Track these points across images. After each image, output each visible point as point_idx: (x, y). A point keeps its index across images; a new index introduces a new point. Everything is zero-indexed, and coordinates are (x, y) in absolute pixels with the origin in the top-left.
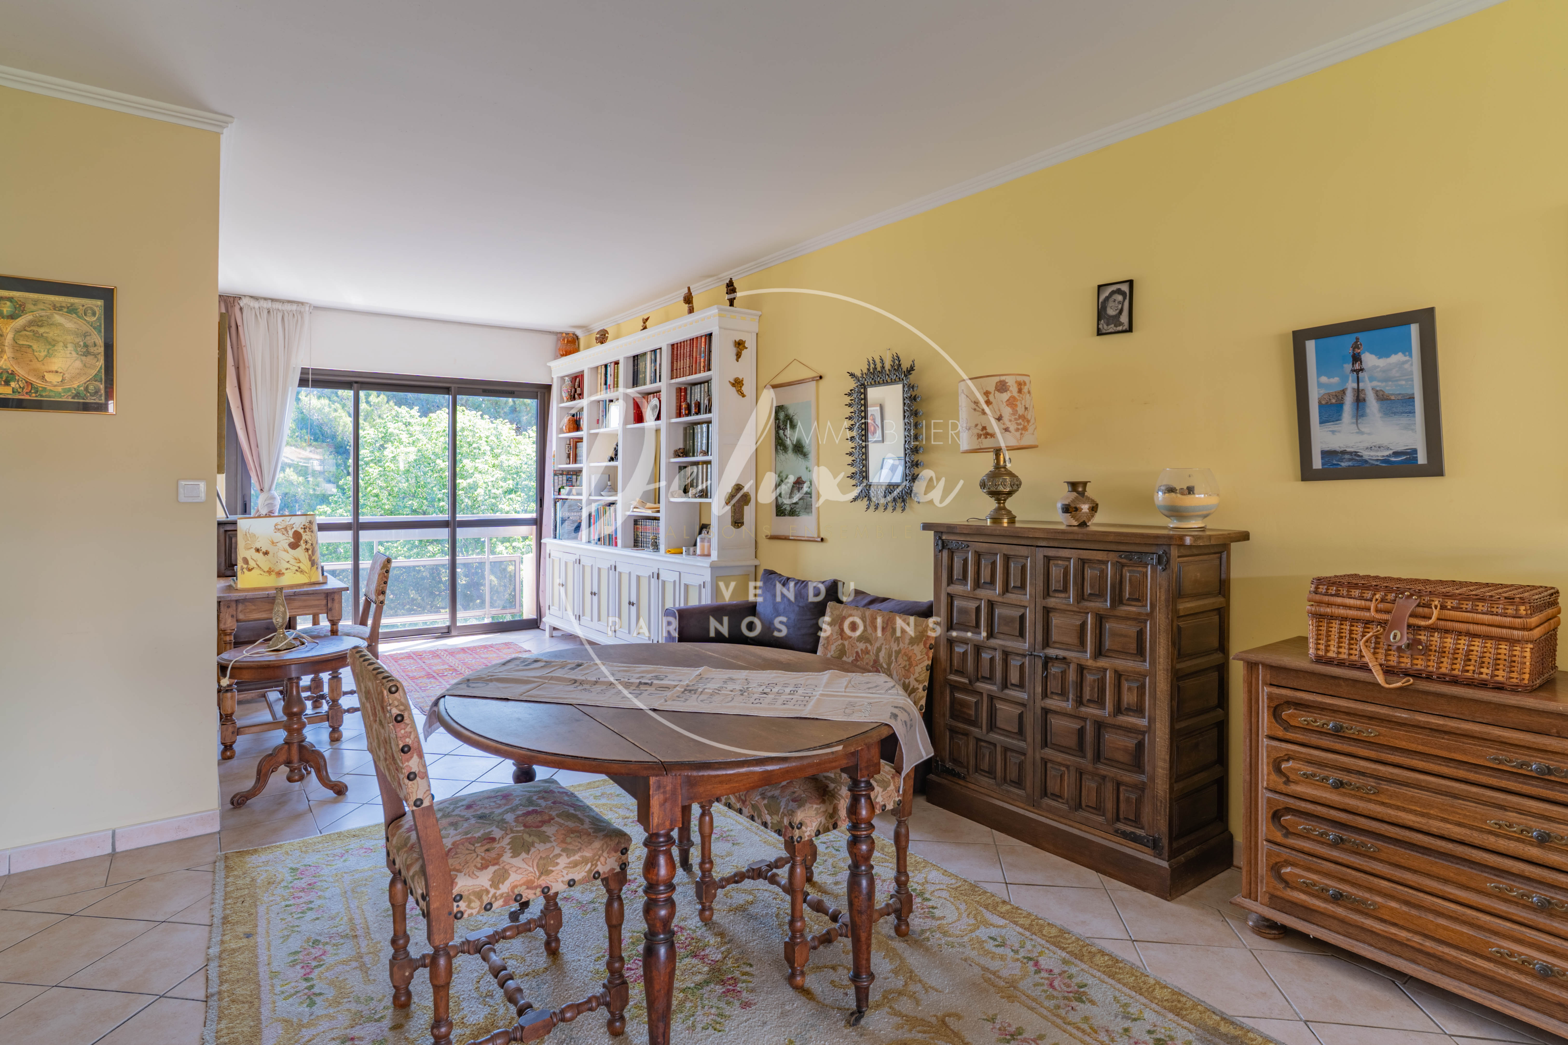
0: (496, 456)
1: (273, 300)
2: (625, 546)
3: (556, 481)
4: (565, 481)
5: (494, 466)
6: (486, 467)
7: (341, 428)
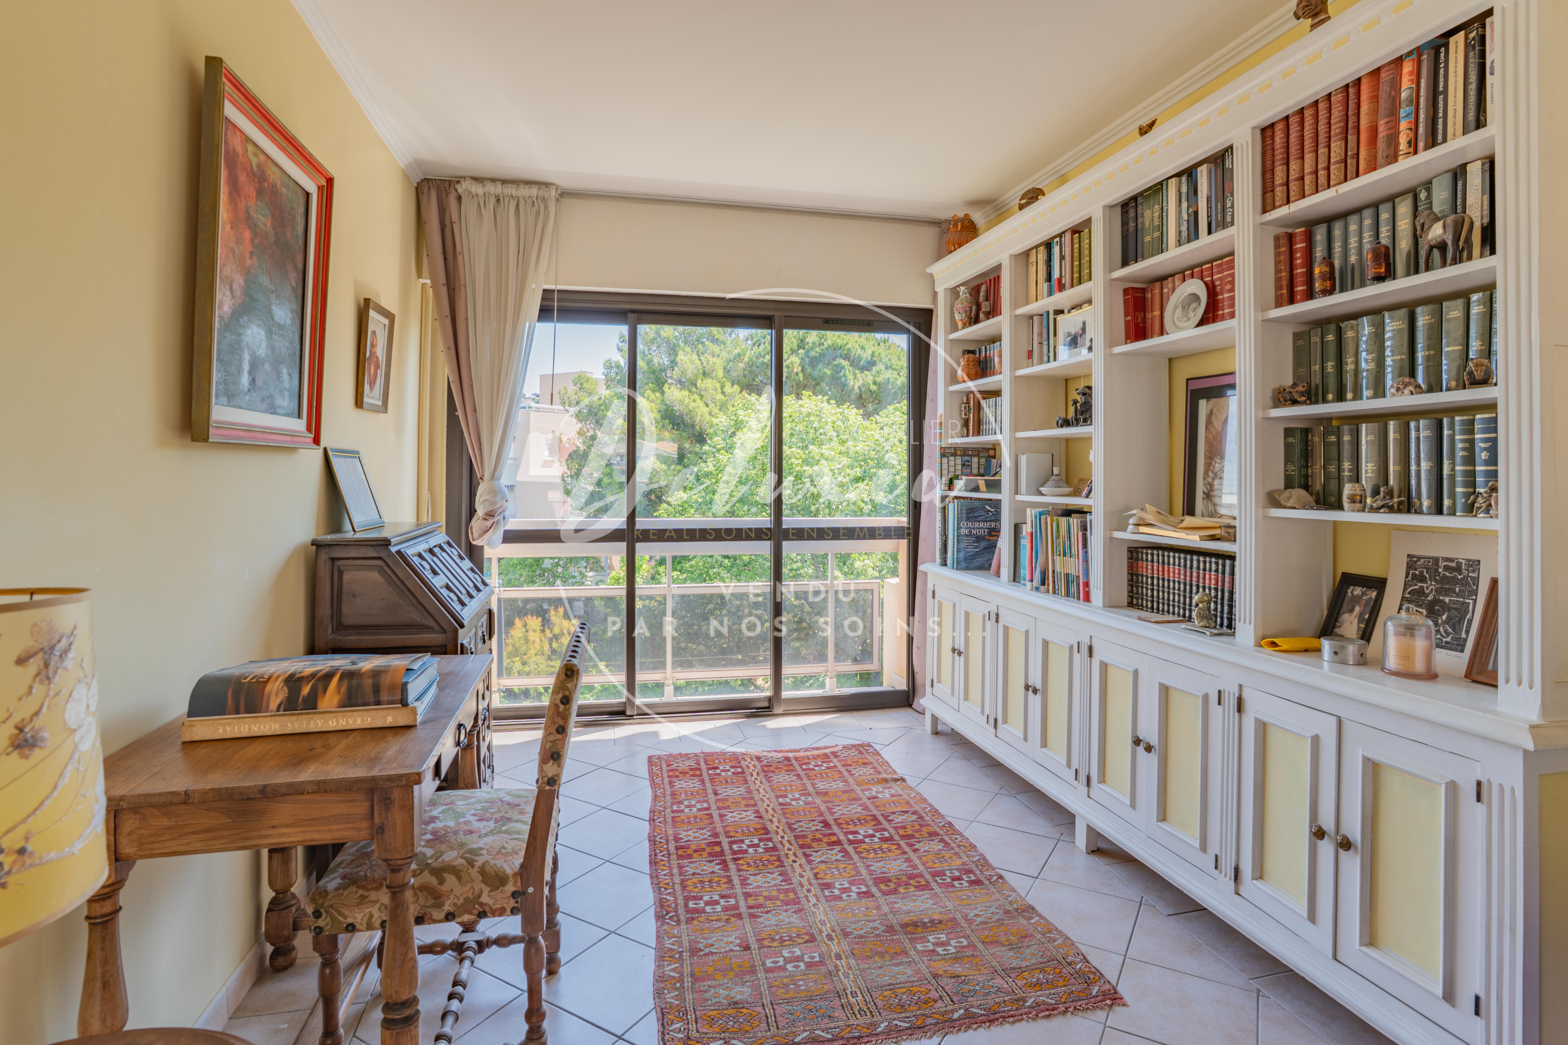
0: (843, 442)
1: (504, 182)
2: (1110, 605)
3: (945, 466)
4: (959, 467)
5: (840, 453)
6: (833, 453)
7: (699, 418)
